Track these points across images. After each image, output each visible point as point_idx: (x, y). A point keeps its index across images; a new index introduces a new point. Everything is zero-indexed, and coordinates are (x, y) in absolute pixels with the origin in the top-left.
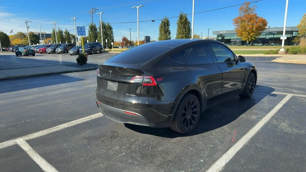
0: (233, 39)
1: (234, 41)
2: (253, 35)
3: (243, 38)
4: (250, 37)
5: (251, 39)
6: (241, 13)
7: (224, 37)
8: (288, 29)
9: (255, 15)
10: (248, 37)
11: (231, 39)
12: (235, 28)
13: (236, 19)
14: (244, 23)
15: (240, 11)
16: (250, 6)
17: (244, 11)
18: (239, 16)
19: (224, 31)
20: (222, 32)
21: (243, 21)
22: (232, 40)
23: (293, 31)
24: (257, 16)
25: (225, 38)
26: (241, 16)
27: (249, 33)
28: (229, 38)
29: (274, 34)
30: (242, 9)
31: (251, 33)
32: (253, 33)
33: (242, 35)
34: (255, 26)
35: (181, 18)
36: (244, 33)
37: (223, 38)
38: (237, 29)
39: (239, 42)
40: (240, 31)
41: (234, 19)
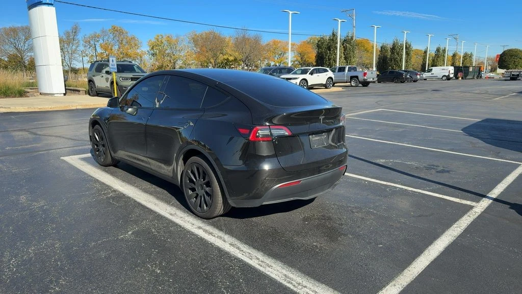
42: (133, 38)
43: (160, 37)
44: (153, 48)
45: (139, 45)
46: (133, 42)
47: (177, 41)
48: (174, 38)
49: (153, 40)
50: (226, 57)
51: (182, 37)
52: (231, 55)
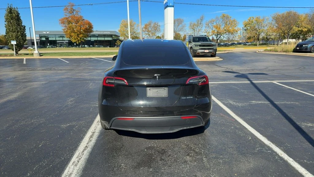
0: (59, 40)
1: (60, 43)
2: (82, 36)
3: (73, 40)
4: (79, 39)
5: (81, 41)
6: (66, 14)
7: (49, 37)
8: (108, 32)
9: (81, 17)
10: (77, 39)
11: (56, 41)
12: (62, 29)
13: (62, 19)
14: (71, 25)
15: (65, 11)
16: (74, 8)
17: (69, 12)
18: (65, 16)
19: (48, 31)
20: (45, 33)
21: (69, 22)
22: (58, 42)
23: (112, 35)
24: (83, 18)
25: (50, 39)
26: (67, 17)
27: (78, 35)
28: (54, 39)
29: (97, 37)
30: (66, 9)
31: (80, 34)
32: (82, 35)
33: (71, 36)
34: (83, 28)
35: (11, 11)
36: (73, 34)
37: (47, 39)
38: (65, 30)
39: (66, 43)
40: (69, 32)
41: (60, 19)
42: (234, 21)
43: (252, 18)
44: (246, 26)
45: (237, 25)
46: (234, 23)
47: (263, 20)
48: (261, 18)
49: (247, 21)
50: (300, 29)
51: (267, 17)
52: (305, 28)
